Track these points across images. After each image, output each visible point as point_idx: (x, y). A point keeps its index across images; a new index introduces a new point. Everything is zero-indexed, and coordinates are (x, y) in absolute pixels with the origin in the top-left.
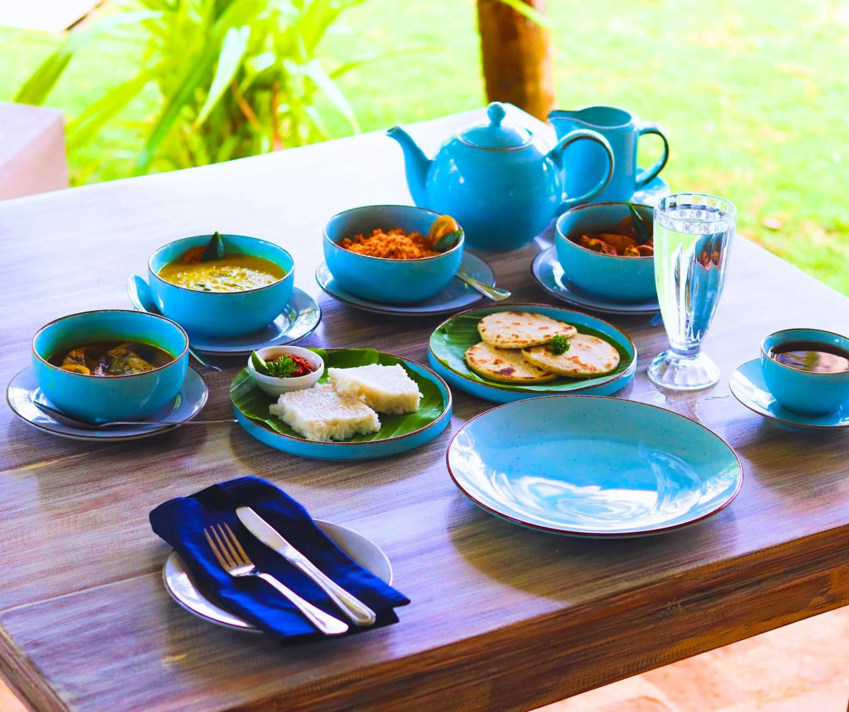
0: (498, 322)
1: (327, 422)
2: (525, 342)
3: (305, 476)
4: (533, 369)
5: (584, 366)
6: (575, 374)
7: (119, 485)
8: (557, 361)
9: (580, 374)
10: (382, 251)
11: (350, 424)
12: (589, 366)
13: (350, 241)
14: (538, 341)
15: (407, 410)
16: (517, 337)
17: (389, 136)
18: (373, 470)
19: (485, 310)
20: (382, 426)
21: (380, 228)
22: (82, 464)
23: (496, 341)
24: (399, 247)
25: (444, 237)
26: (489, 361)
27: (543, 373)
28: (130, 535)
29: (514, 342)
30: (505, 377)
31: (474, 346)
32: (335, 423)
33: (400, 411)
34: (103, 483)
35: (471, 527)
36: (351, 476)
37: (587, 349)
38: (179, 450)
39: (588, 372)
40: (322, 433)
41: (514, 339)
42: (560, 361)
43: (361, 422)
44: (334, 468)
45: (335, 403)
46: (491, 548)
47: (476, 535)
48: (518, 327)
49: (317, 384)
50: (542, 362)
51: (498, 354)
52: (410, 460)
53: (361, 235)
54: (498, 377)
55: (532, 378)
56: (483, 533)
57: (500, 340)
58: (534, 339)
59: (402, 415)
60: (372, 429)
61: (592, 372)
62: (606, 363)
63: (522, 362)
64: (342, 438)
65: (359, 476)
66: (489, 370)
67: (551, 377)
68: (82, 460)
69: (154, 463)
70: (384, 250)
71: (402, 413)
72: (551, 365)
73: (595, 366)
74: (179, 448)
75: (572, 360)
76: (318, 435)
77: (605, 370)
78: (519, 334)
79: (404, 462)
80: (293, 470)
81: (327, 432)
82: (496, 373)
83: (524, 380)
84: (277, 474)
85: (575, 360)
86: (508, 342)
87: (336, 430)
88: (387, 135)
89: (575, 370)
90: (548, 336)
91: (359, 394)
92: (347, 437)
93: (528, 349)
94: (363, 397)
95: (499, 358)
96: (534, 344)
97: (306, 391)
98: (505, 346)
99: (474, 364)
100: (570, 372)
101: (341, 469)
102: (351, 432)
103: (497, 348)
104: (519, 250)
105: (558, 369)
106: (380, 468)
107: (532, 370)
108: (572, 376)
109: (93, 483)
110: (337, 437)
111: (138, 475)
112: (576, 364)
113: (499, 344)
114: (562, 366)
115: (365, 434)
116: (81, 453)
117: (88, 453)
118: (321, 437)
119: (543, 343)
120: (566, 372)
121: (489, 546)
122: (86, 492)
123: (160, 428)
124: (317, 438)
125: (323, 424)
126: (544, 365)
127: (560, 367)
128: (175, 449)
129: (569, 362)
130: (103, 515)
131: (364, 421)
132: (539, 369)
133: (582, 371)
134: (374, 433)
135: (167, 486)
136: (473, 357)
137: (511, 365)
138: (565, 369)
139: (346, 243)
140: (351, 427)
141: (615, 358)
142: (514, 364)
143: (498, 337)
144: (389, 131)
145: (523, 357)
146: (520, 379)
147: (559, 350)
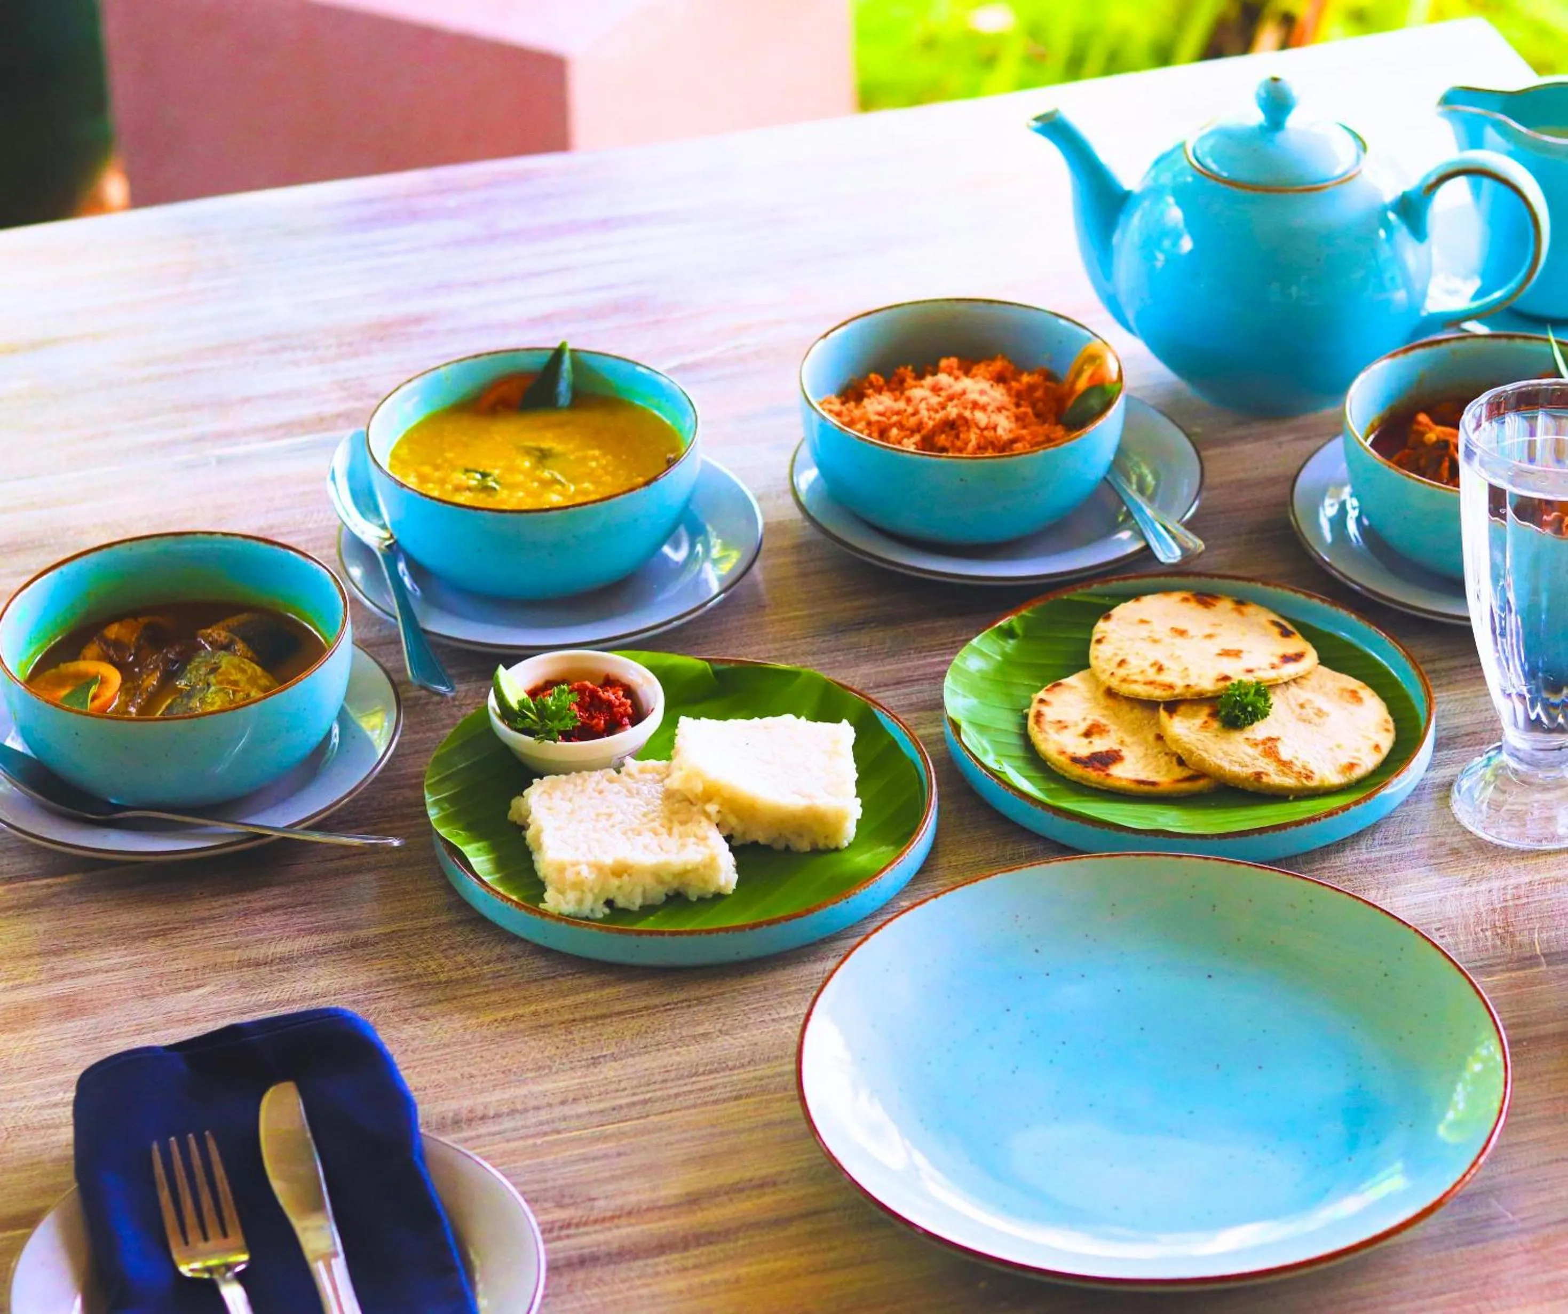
0: (1143, 622)
1: (599, 868)
2: (1171, 687)
3: (514, 995)
4: (1166, 758)
5: (1285, 765)
6: (1256, 784)
7: (97, 971)
8: (1225, 747)
9: (1269, 786)
10: (926, 419)
11: (657, 875)
12: (1298, 766)
13: (881, 381)
14: (1198, 689)
15: (821, 846)
16: (1160, 669)
17: (1038, 131)
18: (676, 996)
19: (1132, 583)
20: (739, 883)
21: (954, 355)
22: (50, 905)
23: (1112, 674)
24: (967, 414)
25: (1087, 393)
26: (1076, 724)
27: (1186, 773)
28: (46, 1113)
29: (1146, 683)
30: (1092, 775)
31: (1063, 681)
32: (620, 871)
33: (805, 846)
34: (63, 964)
35: (813, 1190)
36: (618, 1007)
37: (1316, 719)
38: (276, 891)
39: (1289, 781)
40: (583, 891)
41: (1152, 674)
42: (1230, 748)
43: (685, 872)
44: (589, 981)
45: (645, 815)
46: (832, 1255)
47: (815, 1213)
48: (1179, 641)
49: (629, 761)
50: (1188, 746)
51: (1106, 707)
52: (768, 979)
53: (910, 368)
54: (1077, 771)
55: (1153, 784)
56: (834, 1210)
57: (1122, 672)
58: (1192, 681)
59: (806, 853)
60: (712, 889)
61: (1299, 784)
62: (1345, 760)
63: (1151, 738)
64: (634, 903)
65: (632, 1011)
66: (1063, 753)
67: (1201, 784)
68: (55, 895)
69: (202, 921)
70: (930, 418)
71: (809, 849)
72: (1205, 755)
73: (1312, 766)
74: (279, 884)
75: (1261, 747)
76: (572, 896)
77: (1335, 779)
78: (1166, 664)
79: (757, 982)
80: (496, 976)
81: (596, 891)
82: (1075, 760)
83: (1133, 786)
84: (457, 981)
85: (1269, 747)
86: (1135, 682)
87: (619, 888)
88: (1029, 126)
89: (1258, 775)
90: (1226, 678)
91: (708, 796)
92: (649, 902)
93: (1172, 706)
94: (712, 808)
95: (1103, 721)
96: (1188, 696)
97: (597, 775)
98: (1126, 689)
99: (1036, 728)
100: (1247, 779)
101: (602, 985)
102: (658, 894)
103: (1110, 693)
104: (1312, 418)
105: (1220, 768)
106: (695, 993)
107: (1163, 760)
108: (1250, 789)
109: (42, 960)
110: (621, 902)
111: (154, 948)
112: (1266, 760)
113: (1114, 683)
114: (1231, 761)
115: (695, 899)
116: (62, 874)
117: (76, 877)
118: (580, 902)
119: (1209, 695)
120: (1237, 777)
121: (831, 1249)
122: (17, 982)
123: (234, 839)
124: (567, 903)
125: (585, 872)
126: (1191, 753)
127: (1226, 765)
128: (269, 885)
129: (1250, 751)
130: (17, 1051)
131: (695, 870)
132: (1181, 762)
133: (1276, 778)
134: (719, 897)
135: (198, 987)
136: (1045, 709)
137: (1122, 742)
138: (1236, 769)
139: (871, 385)
140: (660, 880)
141: (1377, 747)
142: (1128, 740)
143: (1122, 663)
144: (1037, 119)
145: (1158, 723)
146: (1124, 783)
147: (1238, 717)
